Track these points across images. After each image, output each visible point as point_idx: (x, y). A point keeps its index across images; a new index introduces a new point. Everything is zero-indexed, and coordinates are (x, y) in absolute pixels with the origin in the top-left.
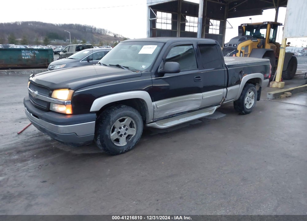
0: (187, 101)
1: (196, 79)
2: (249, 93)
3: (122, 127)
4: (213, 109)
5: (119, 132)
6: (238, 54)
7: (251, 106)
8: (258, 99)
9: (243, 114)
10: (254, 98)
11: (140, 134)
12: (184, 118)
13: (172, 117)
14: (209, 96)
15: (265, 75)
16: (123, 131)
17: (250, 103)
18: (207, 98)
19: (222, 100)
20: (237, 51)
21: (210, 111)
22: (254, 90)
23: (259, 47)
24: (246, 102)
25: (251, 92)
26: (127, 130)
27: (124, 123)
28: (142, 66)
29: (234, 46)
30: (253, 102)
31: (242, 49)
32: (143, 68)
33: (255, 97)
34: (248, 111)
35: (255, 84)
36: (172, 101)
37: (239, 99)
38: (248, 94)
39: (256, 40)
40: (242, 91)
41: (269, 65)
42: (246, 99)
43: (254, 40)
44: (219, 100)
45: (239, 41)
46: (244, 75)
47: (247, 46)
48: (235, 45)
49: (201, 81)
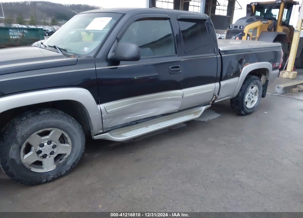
0: (159, 101)
1: (172, 69)
2: (251, 88)
3: (46, 144)
4: (201, 111)
5: (39, 152)
6: (244, 38)
7: (253, 105)
8: (263, 96)
9: (242, 115)
10: (258, 94)
11: (79, 152)
12: (157, 123)
13: (137, 123)
14: (193, 94)
15: (275, 64)
16: (47, 149)
17: (252, 100)
18: (189, 97)
19: (212, 98)
20: (243, 34)
21: (195, 113)
22: (259, 84)
23: (269, 30)
24: (246, 99)
25: (254, 86)
26: (54, 147)
27: (47, 137)
28: (84, 49)
29: (240, 28)
30: (256, 99)
31: (249, 32)
32: (84, 52)
33: (259, 92)
34: (249, 111)
35: (260, 76)
36: (134, 101)
37: (238, 96)
38: (250, 90)
39: (266, 22)
40: (243, 85)
41: (280, 51)
42: (247, 96)
43: (264, 22)
44: (209, 98)
45: (247, 22)
46: (245, 64)
47: (256, 29)
48: (242, 27)
49: (180, 73)
